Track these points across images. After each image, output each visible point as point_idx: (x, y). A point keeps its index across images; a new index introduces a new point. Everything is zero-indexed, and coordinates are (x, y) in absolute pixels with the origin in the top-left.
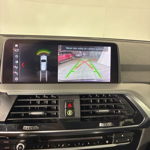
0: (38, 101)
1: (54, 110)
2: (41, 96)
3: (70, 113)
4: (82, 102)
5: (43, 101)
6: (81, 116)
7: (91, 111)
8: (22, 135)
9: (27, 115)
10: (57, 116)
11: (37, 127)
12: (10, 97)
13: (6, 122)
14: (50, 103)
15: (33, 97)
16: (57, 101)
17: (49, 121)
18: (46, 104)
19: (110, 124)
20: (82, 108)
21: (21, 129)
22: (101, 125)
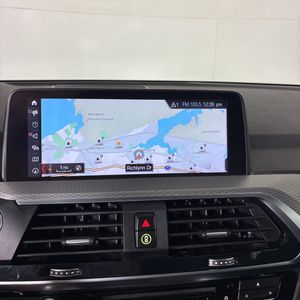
0: (81, 216)
1: (113, 234)
2: (87, 206)
3: (146, 239)
4: (170, 216)
5: (90, 216)
6: (170, 245)
7: (191, 235)
8: (48, 288)
9: (58, 247)
10: (120, 245)
11: (78, 271)
13: (15, 261)
14: (105, 219)
15: (70, 207)
16: (119, 216)
17: (104, 258)
18: (97, 222)
19: (230, 260)
20: (171, 228)
21: (45, 275)
22: (211, 262)
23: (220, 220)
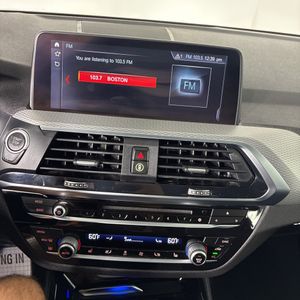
0: (92, 143)
1: (115, 161)
2: (97, 137)
3: (140, 167)
4: (161, 152)
5: (99, 145)
7: (178, 168)
8: (63, 194)
9: (70, 165)
10: (119, 170)
11: (85, 185)
12: (45, 133)
13: (38, 171)
14: (110, 148)
15: (84, 136)
16: (122, 147)
17: (107, 178)
18: (104, 150)
19: (206, 192)
20: (161, 161)
21: (60, 184)
23: (205, 160)
